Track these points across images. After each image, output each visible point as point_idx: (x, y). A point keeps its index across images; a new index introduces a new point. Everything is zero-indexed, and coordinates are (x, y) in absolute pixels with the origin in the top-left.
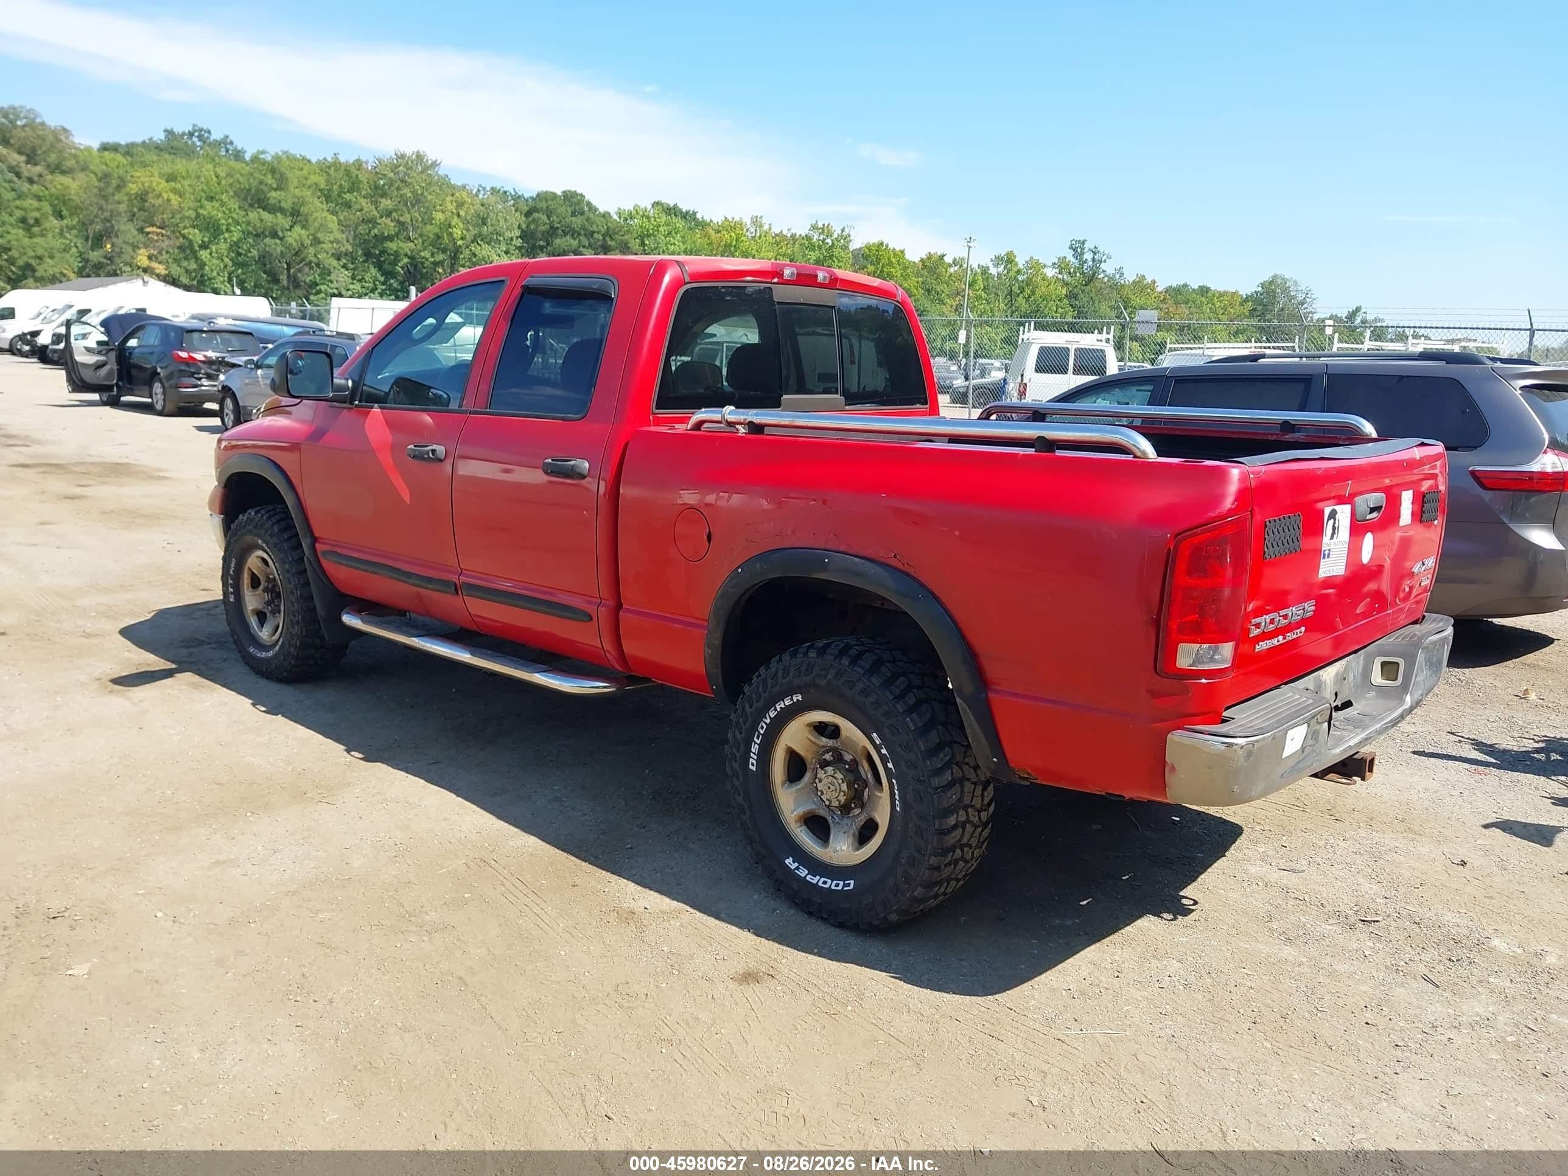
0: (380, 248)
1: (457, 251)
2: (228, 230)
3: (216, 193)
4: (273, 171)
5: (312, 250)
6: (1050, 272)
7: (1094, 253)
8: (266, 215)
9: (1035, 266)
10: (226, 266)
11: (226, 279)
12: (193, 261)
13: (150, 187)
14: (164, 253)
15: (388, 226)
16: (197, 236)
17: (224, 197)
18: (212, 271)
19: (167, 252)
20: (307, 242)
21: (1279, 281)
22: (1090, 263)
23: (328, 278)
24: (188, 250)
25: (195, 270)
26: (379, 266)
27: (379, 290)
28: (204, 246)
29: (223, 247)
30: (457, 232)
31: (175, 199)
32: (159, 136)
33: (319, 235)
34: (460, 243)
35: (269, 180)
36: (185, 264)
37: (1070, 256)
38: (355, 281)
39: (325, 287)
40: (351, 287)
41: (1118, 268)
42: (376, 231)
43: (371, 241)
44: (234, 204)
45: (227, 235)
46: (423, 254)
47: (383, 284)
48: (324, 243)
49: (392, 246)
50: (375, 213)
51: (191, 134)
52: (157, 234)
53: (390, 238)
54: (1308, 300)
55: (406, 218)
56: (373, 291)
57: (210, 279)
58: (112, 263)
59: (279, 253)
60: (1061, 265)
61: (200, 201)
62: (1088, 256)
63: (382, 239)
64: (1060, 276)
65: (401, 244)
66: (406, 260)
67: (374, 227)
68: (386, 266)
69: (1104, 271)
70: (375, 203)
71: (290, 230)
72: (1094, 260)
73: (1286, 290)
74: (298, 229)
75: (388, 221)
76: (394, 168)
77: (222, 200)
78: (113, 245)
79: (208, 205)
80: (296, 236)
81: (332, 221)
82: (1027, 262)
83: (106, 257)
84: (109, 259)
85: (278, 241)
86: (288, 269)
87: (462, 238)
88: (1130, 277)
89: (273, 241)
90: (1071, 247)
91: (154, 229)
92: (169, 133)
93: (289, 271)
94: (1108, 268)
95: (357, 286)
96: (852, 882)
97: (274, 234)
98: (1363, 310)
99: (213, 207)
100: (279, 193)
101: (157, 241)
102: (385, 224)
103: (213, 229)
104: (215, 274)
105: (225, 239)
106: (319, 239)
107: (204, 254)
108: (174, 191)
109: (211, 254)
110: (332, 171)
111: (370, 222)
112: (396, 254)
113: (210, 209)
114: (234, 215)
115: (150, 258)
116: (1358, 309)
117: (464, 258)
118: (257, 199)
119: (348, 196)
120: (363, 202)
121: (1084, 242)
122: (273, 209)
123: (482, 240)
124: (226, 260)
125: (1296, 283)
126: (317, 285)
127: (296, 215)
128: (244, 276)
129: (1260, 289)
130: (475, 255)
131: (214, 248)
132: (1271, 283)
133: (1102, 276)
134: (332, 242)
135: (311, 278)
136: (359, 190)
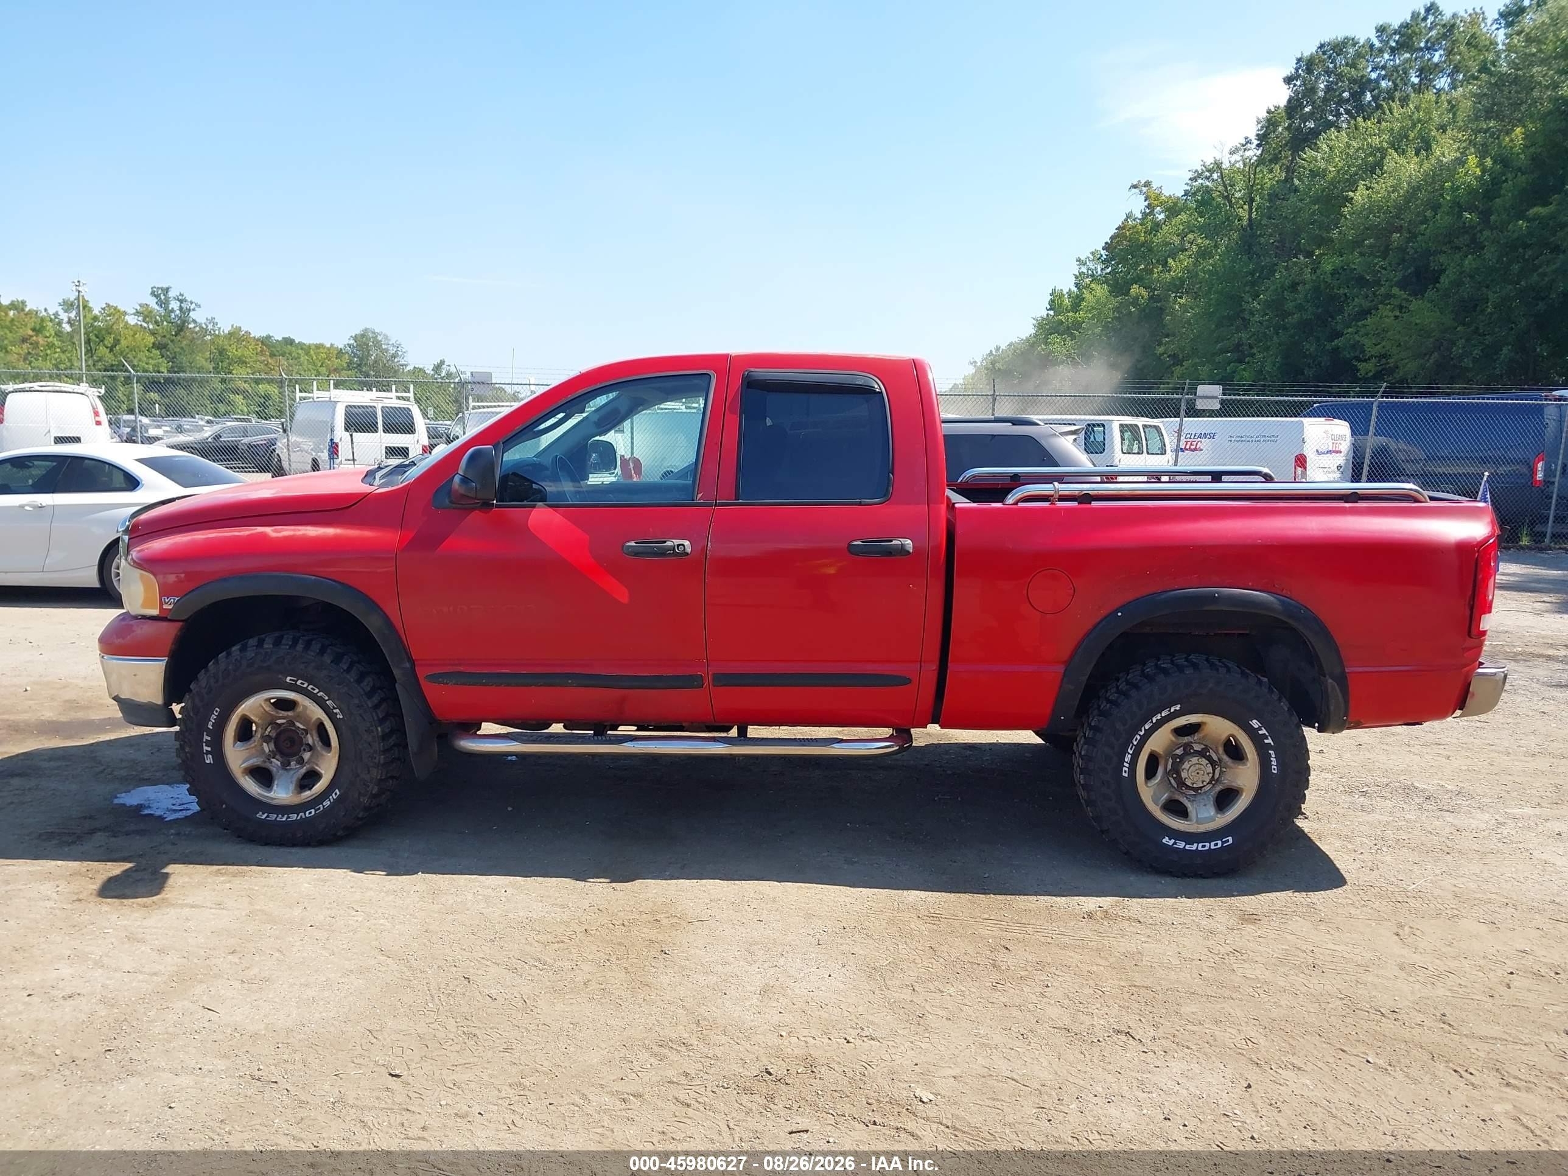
6: (132, 320)
7: (181, 301)
9: (113, 312)
21: (370, 335)
22: (178, 312)
37: (152, 302)
41: (210, 318)
54: (400, 353)
60: (145, 313)
62: (174, 305)
64: (145, 325)
69: (194, 321)
72: (181, 308)
73: (378, 344)
82: (104, 309)
88: (225, 327)
90: (153, 294)
94: (199, 316)
96: (1230, 839)
98: (446, 363)
116: (442, 362)
121: (168, 289)
125: (386, 337)
129: (352, 342)
132: (363, 336)
133: (191, 326)
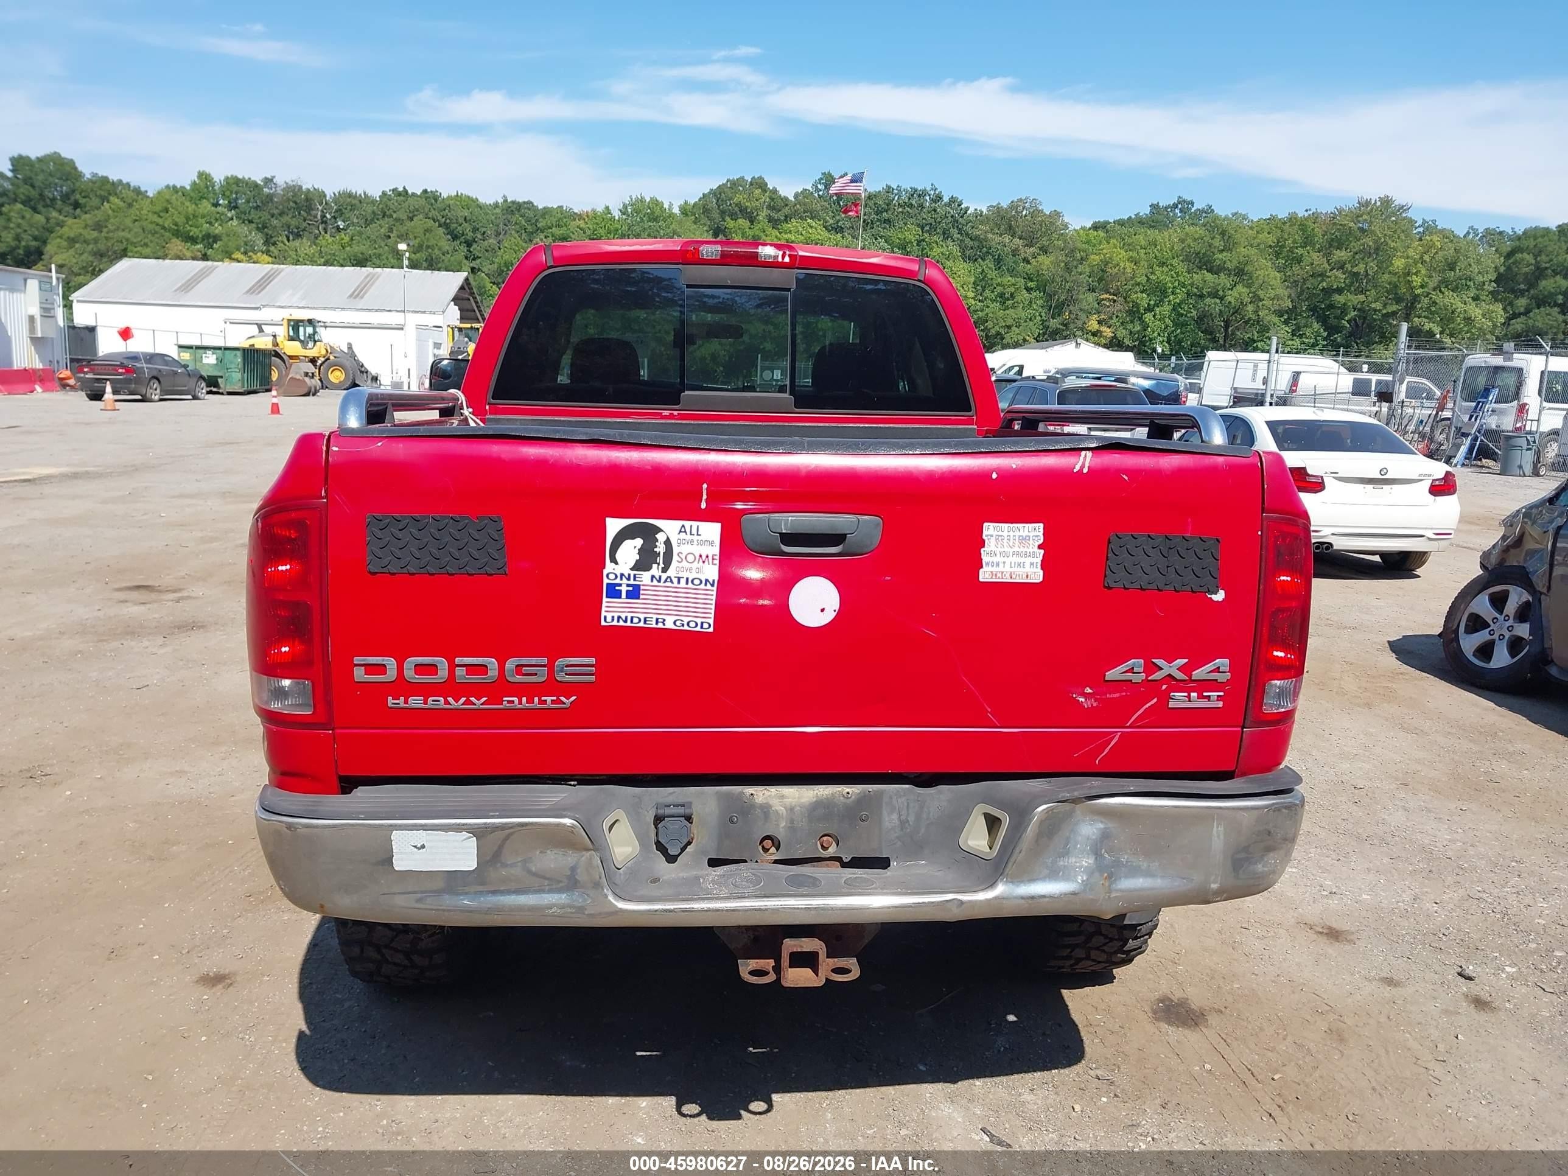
0: (1328, 302)
1: (1416, 299)
2: (1173, 293)
3: (1167, 259)
4: (1223, 233)
5: (1250, 308)
8: (1209, 276)
10: (1166, 328)
11: (1165, 339)
12: (1137, 323)
13: (1110, 258)
14: (1114, 318)
15: (1338, 278)
16: (1143, 300)
17: (1174, 262)
18: (1154, 332)
19: (1117, 317)
20: (1247, 300)
23: (1267, 335)
24: (1135, 313)
25: (1138, 332)
26: (1324, 321)
27: (1320, 346)
28: (1149, 309)
29: (1166, 309)
30: (1417, 281)
31: (1129, 267)
32: (1145, 211)
33: (1260, 292)
34: (1419, 291)
35: (1218, 242)
36: (1130, 326)
38: (1295, 338)
39: (1262, 343)
40: (1291, 343)
42: (1325, 284)
43: (1319, 295)
44: (1182, 268)
45: (1171, 297)
46: (1373, 305)
47: (1325, 339)
48: (1263, 300)
49: (1340, 299)
50: (1326, 266)
51: (1175, 206)
52: (1110, 300)
53: (1339, 291)
55: (1361, 268)
56: (1313, 346)
57: (1151, 340)
58: (1067, 328)
59: (1218, 311)
61: (1152, 268)
63: (1328, 292)
65: (1350, 297)
66: (1353, 314)
67: (1322, 281)
68: (1332, 321)
70: (1328, 256)
71: (1232, 289)
74: (1240, 288)
75: (1339, 274)
76: (1357, 216)
77: (1172, 265)
78: (1070, 312)
79: (1158, 270)
80: (1239, 293)
81: (1275, 278)
83: (1062, 324)
84: (1065, 325)
85: (1218, 301)
86: (1226, 327)
87: (1422, 287)
89: (1213, 301)
91: (1108, 296)
92: (1154, 207)
93: (1226, 330)
95: (1297, 342)
97: (1214, 295)
99: (1163, 272)
100: (1225, 254)
101: (1108, 307)
102: (1336, 277)
103: (1160, 292)
104: (1156, 334)
105: (1169, 301)
106: (1259, 297)
107: (1148, 317)
108: (1131, 259)
109: (1154, 316)
110: (1286, 227)
111: (1320, 275)
112: (1344, 309)
113: (1160, 275)
114: (1181, 279)
115: (1100, 322)
117: (1421, 308)
118: (1204, 262)
119: (1300, 251)
120: (1315, 255)
122: (1215, 270)
123: (1446, 286)
124: (1167, 320)
126: (1255, 341)
127: (1240, 273)
128: (1182, 336)
130: (1435, 303)
131: (1157, 310)
134: (1273, 299)
135: (1250, 335)
136: (1313, 245)
